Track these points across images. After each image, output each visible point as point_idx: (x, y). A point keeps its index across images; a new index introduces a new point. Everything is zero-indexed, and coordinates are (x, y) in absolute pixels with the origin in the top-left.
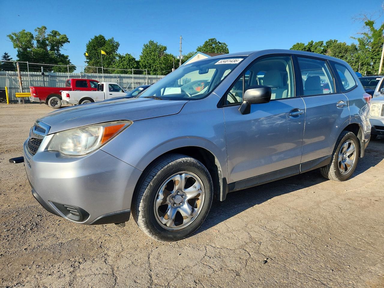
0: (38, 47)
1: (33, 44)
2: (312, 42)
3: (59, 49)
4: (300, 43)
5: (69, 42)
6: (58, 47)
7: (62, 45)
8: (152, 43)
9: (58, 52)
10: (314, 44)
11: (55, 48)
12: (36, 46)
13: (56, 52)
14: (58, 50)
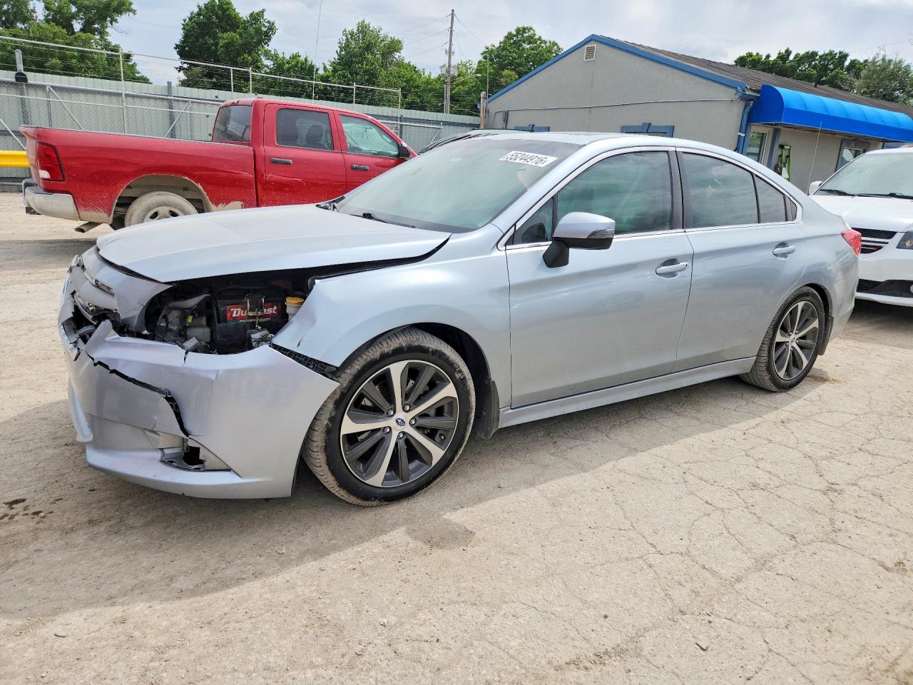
0: (47, 21)
1: (34, 11)
2: (788, 52)
3: (107, 30)
4: (754, 54)
5: (134, 12)
6: (104, 27)
7: (116, 21)
8: (363, 29)
9: (102, 38)
10: (791, 57)
11: (96, 26)
12: (42, 18)
13: (98, 37)
14: (102, 33)
